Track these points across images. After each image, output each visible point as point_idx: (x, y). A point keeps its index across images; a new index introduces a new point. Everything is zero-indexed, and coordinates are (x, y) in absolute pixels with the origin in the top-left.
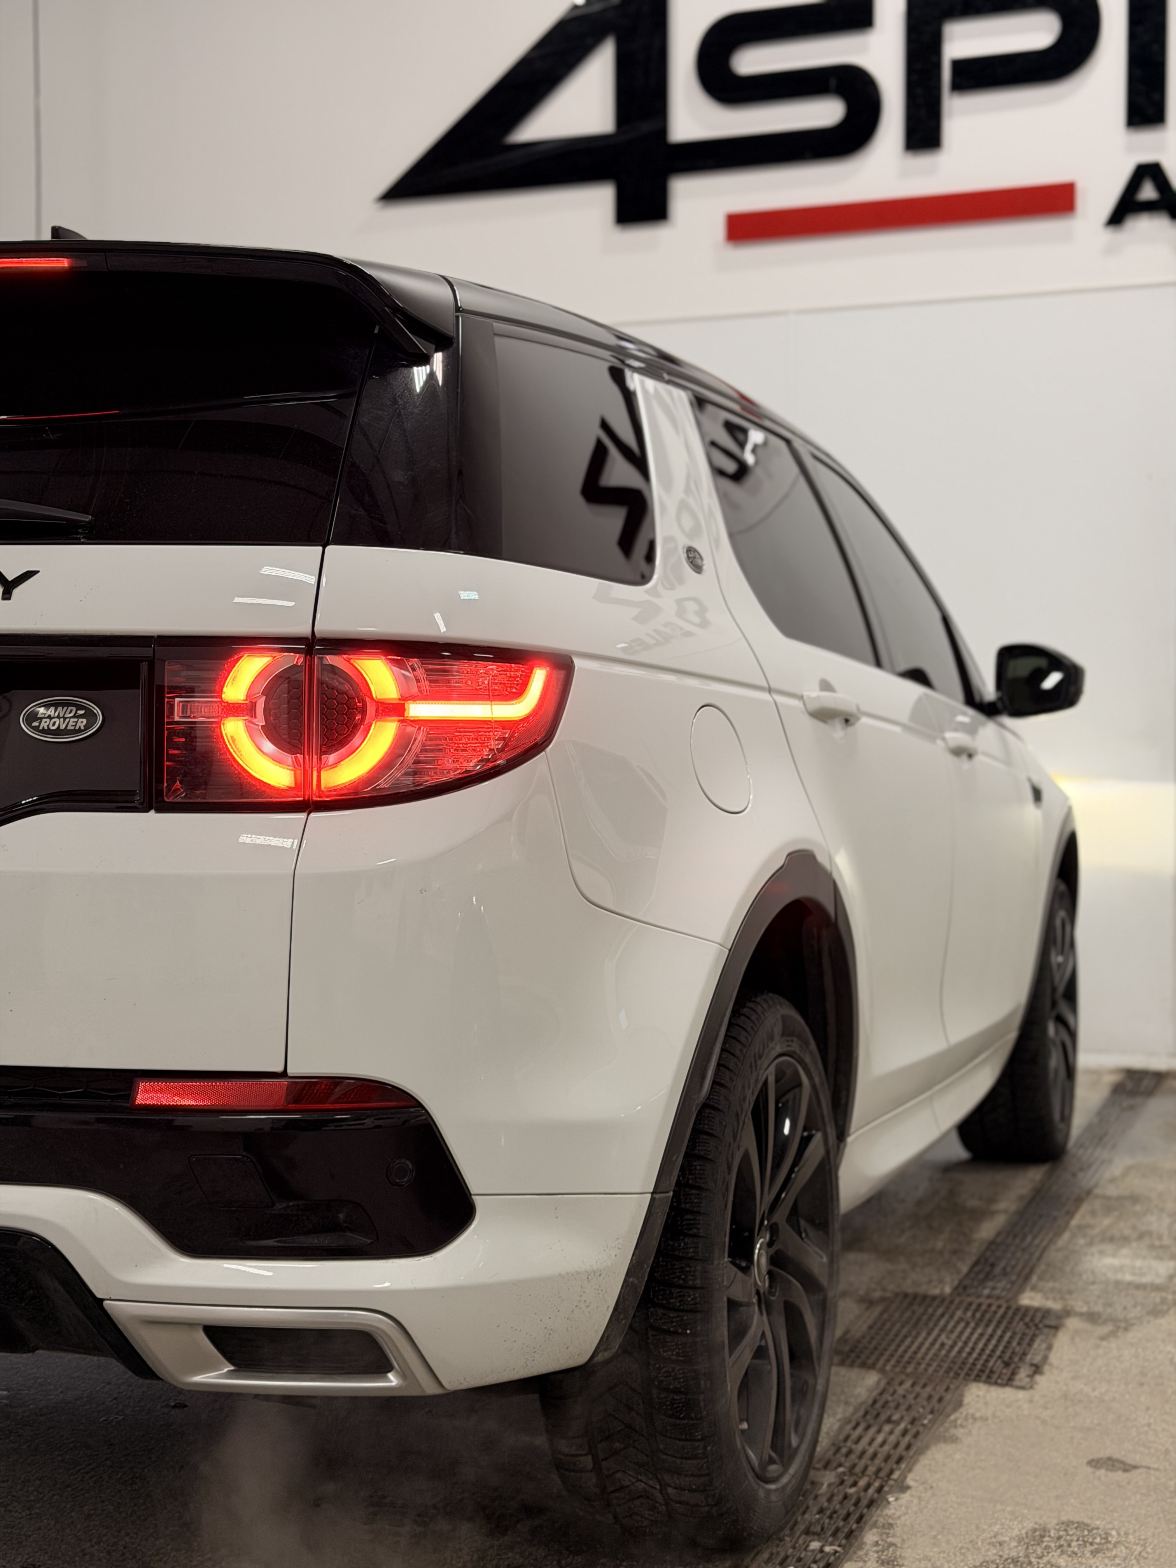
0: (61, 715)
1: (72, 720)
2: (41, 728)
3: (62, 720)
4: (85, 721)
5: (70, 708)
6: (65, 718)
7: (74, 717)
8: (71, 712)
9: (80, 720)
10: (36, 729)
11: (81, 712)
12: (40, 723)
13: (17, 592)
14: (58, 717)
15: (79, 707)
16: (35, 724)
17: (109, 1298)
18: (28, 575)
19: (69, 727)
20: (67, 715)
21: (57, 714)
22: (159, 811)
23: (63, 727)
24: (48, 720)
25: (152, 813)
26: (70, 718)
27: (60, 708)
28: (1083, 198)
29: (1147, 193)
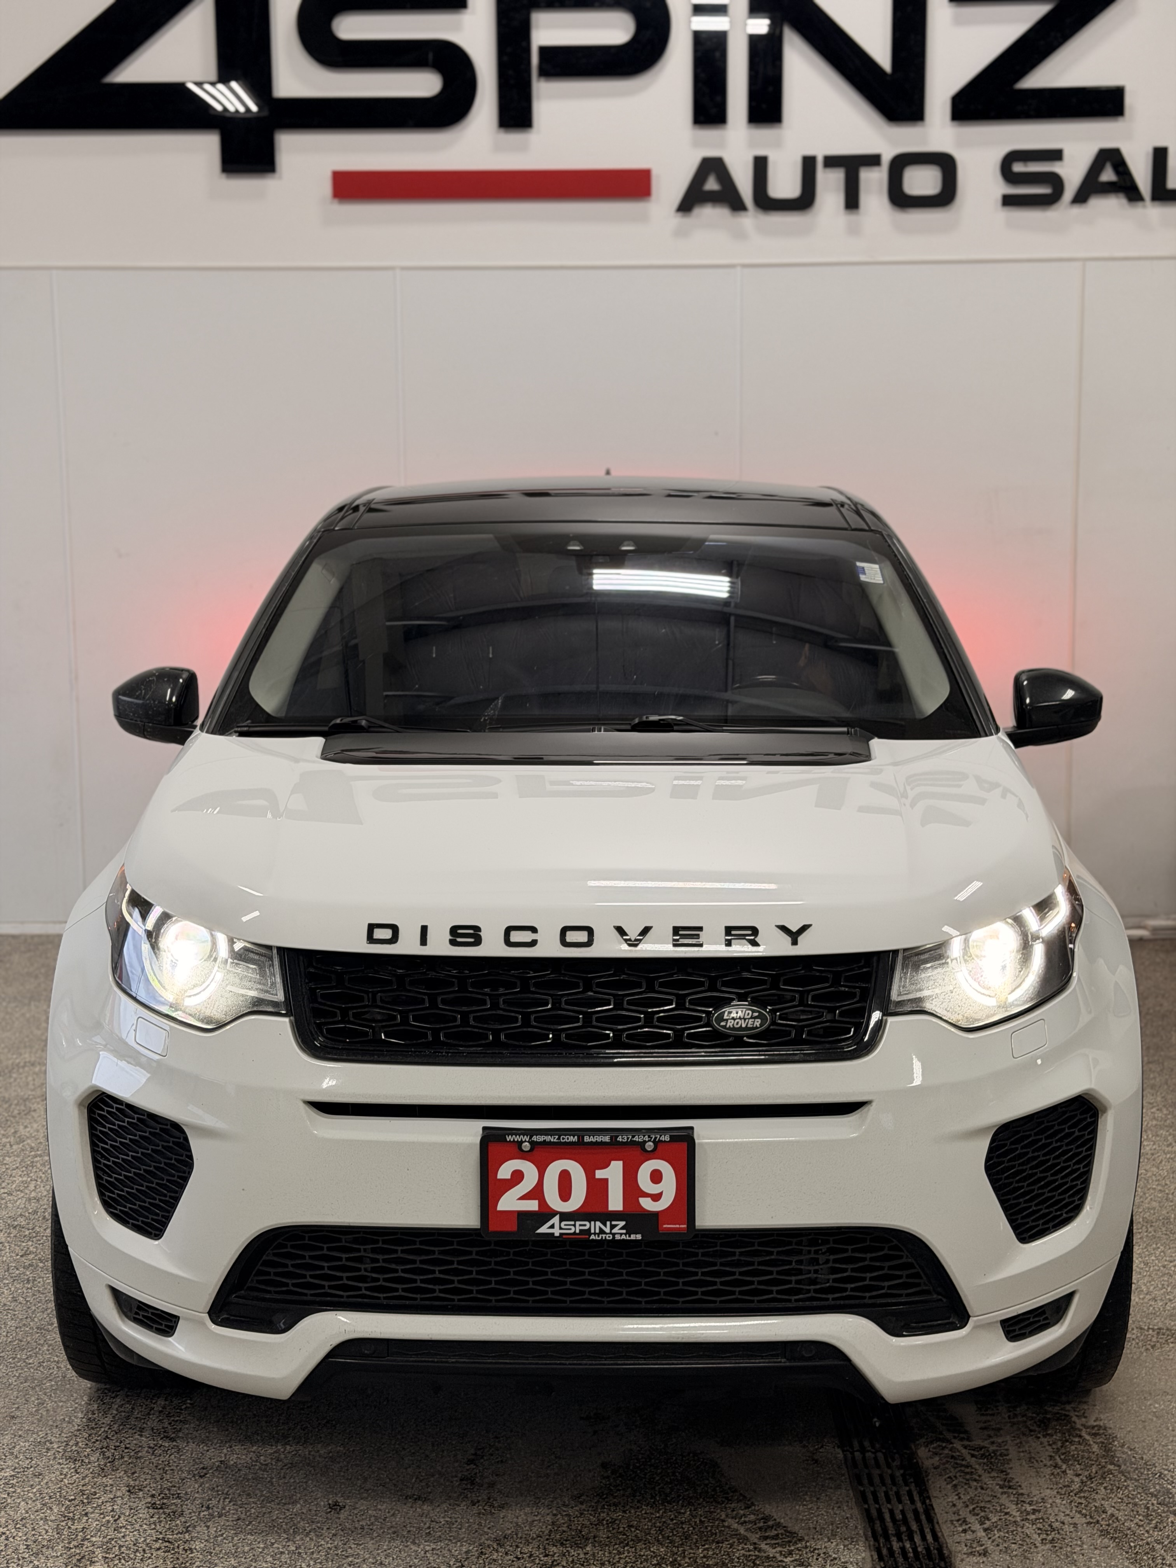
28: (657, 184)
29: (712, 184)
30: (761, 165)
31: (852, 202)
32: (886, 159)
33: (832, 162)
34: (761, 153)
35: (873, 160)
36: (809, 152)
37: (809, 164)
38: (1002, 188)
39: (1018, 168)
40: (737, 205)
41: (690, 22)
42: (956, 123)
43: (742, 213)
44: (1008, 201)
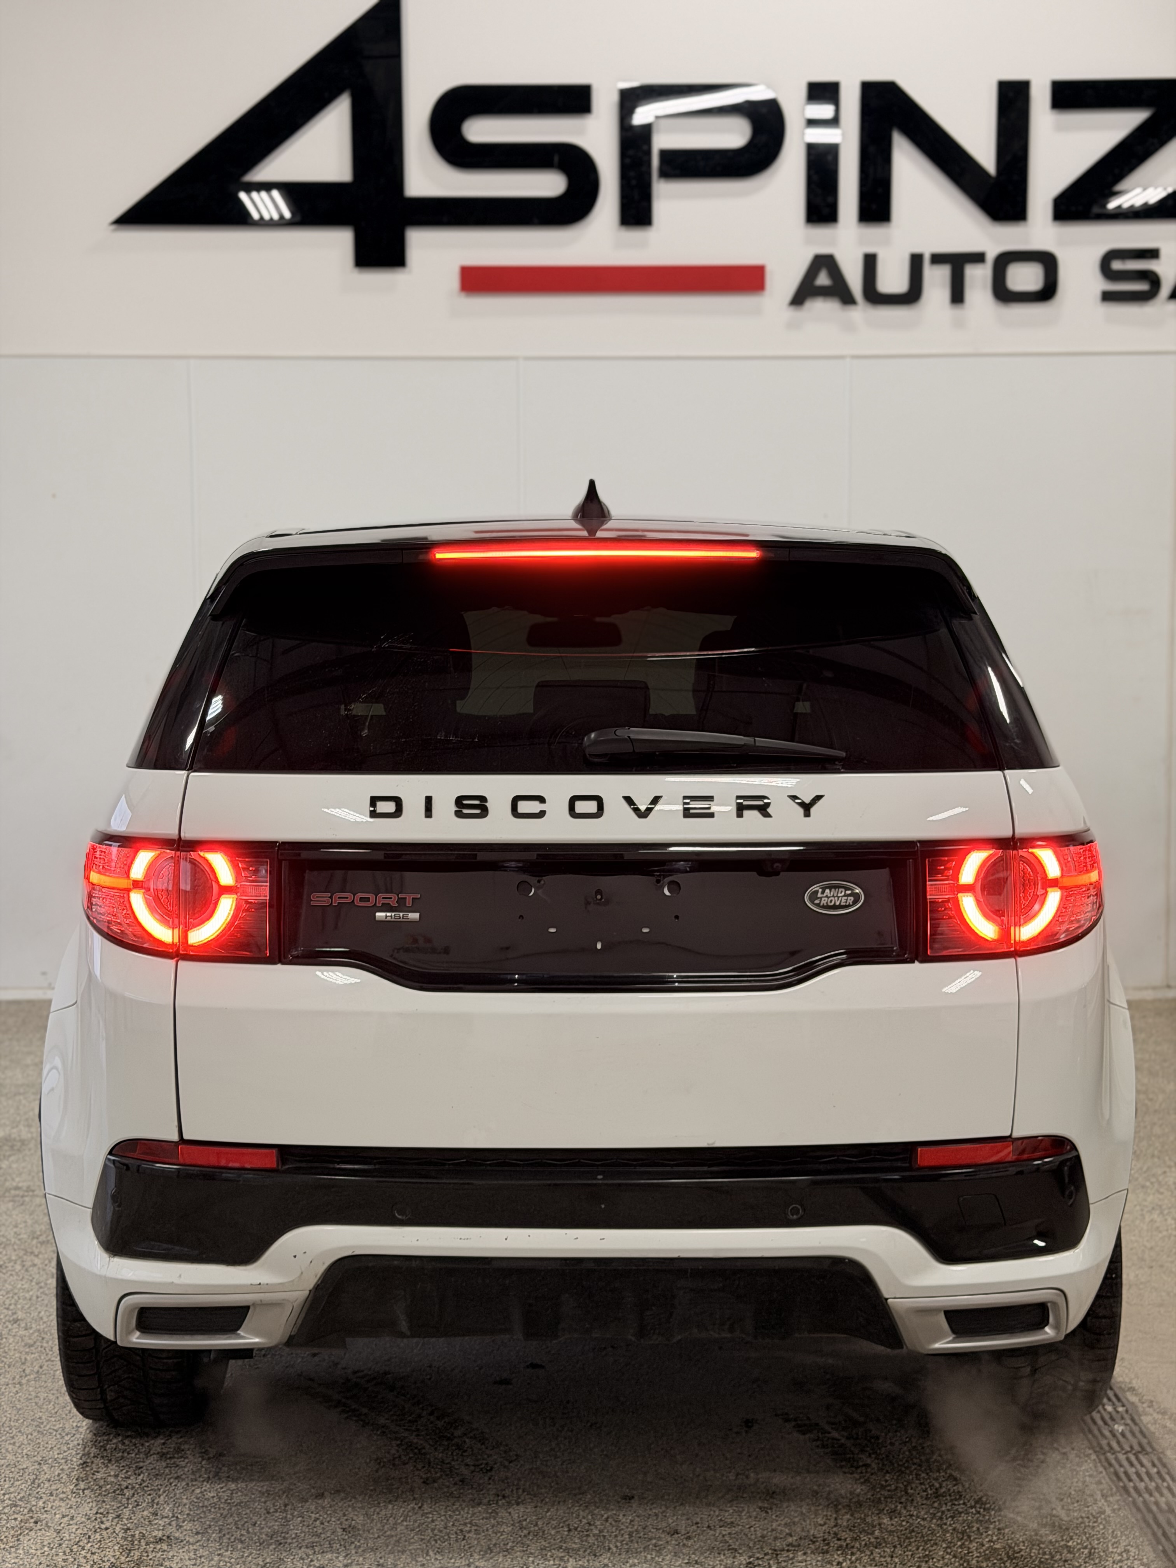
0: (835, 895)
1: (844, 898)
2: (822, 904)
3: (836, 898)
4: (852, 898)
5: (840, 890)
6: (838, 897)
7: (845, 895)
8: (841, 892)
9: (849, 898)
10: (818, 905)
11: (849, 892)
12: (821, 901)
13: (813, 810)
14: (833, 896)
15: (847, 889)
16: (817, 902)
17: (893, 1296)
18: (818, 798)
19: (842, 904)
20: (839, 895)
21: (832, 894)
22: (922, 962)
23: (838, 903)
24: (826, 899)
25: (917, 964)
26: (842, 897)
27: (833, 890)
28: (771, 280)
29: (823, 279)
30: (870, 262)
31: (957, 296)
32: (991, 257)
33: (938, 259)
34: (870, 250)
35: (978, 258)
36: (917, 250)
37: (916, 261)
38: (1101, 285)
39: (1117, 265)
40: (847, 299)
41: (803, 134)
42: (1058, 223)
43: (852, 307)
44: (1108, 297)
